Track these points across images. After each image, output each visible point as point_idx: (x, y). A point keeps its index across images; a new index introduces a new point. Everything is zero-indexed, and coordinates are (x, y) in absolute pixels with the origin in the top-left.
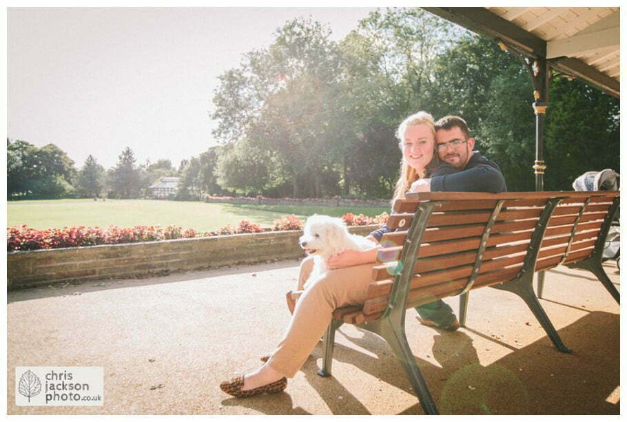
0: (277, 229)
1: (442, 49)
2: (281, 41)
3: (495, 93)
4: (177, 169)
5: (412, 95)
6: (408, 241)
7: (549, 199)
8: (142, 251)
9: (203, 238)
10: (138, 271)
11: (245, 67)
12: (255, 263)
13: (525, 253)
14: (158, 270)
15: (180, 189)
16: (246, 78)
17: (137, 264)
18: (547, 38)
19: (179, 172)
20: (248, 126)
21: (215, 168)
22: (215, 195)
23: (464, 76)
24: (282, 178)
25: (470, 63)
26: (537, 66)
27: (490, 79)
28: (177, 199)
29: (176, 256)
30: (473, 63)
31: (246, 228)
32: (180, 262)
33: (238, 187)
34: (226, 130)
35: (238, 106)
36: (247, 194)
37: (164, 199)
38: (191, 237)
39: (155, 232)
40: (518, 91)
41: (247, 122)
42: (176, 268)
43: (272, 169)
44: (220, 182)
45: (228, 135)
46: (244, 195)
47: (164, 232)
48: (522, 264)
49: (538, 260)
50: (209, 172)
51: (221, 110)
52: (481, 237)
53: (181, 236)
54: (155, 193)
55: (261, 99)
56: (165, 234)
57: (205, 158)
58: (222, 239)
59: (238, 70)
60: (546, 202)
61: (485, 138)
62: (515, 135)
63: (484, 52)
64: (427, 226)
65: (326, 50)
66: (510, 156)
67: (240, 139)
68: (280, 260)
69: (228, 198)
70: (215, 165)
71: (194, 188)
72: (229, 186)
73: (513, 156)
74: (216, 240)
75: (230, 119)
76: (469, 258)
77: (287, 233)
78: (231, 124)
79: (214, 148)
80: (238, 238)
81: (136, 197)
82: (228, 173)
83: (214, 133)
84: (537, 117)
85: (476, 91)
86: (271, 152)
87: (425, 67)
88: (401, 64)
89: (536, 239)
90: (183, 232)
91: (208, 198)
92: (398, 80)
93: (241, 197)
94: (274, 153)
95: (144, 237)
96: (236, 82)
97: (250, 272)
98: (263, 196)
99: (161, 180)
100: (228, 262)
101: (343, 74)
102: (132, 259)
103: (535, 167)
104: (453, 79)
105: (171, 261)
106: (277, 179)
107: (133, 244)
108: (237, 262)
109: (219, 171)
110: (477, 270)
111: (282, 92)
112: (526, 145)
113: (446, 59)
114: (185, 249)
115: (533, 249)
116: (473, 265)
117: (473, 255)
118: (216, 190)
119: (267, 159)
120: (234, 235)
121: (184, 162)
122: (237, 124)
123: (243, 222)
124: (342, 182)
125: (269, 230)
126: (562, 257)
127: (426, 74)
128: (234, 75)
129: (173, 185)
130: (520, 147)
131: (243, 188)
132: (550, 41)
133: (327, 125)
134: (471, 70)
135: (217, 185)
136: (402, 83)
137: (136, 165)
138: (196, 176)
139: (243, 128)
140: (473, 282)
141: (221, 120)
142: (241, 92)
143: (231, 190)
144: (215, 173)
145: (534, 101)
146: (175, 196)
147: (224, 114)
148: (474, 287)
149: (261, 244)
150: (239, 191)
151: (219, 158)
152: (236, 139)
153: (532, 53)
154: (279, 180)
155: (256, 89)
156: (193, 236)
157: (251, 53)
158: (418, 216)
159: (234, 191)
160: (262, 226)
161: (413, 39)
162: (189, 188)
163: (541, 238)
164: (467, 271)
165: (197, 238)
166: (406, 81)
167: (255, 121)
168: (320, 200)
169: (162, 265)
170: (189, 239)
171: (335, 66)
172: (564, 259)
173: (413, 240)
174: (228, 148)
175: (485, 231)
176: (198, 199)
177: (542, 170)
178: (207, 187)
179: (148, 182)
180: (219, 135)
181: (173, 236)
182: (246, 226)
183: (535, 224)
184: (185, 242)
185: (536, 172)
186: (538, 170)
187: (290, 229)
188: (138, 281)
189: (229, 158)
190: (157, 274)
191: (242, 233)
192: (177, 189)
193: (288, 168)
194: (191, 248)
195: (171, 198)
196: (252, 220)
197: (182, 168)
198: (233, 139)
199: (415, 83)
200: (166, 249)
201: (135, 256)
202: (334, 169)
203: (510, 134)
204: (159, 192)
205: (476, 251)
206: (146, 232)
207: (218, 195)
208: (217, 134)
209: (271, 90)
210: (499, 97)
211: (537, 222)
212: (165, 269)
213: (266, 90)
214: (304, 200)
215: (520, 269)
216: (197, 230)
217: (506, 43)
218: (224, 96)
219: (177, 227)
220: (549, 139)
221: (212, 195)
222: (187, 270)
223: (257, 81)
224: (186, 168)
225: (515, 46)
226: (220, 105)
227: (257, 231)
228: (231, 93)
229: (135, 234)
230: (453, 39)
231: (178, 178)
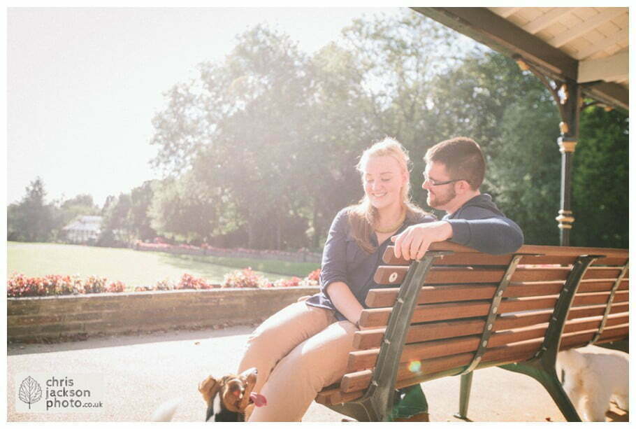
0: (228, 286)
1: (443, 68)
2: (242, 51)
3: (509, 126)
4: (101, 207)
5: (404, 124)
6: (400, 300)
7: (578, 258)
8: (53, 307)
9: (133, 293)
10: (47, 334)
11: (194, 81)
12: (198, 328)
13: (546, 325)
14: (72, 332)
15: (103, 233)
16: (195, 96)
17: (45, 324)
18: (579, 56)
19: (103, 211)
20: (194, 155)
21: (149, 207)
22: (147, 241)
23: (470, 103)
24: (234, 224)
25: (479, 87)
26: (566, 91)
27: (504, 107)
28: (100, 244)
29: (97, 316)
30: (482, 87)
31: (189, 283)
32: (102, 323)
33: (177, 232)
34: (165, 159)
35: (183, 129)
36: (188, 242)
37: (82, 243)
38: (118, 292)
39: (72, 284)
40: (538, 123)
41: (194, 150)
42: (97, 332)
43: (222, 212)
44: (155, 225)
45: (168, 166)
46: (185, 243)
47: (83, 284)
48: (542, 339)
49: (563, 335)
50: (142, 212)
51: (160, 134)
52: (490, 301)
53: (105, 290)
54: (71, 236)
55: (212, 122)
56: (85, 287)
57: (136, 194)
58: (158, 296)
59: (185, 84)
60: (575, 260)
61: (494, 181)
62: (534, 180)
63: (496, 73)
64: (425, 282)
65: (297, 63)
66: (526, 205)
67: (184, 171)
68: (230, 326)
69: (165, 246)
70: (150, 203)
71: (121, 232)
72: (168, 231)
73: (530, 205)
74: (151, 296)
75: (172, 145)
76: (475, 327)
77: (241, 292)
78: (173, 153)
79: (149, 182)
80: (179, 295)
81: (45, 239)
82: (166, 214)
83: (151, 162)
84: (564, 157)
85: (484, 122)
86: (223, 189)
87: (421, 90)
88: (391, 85)
89: (561, 309)
90: (107, 286)
91: (138, 244)
92: (386, 104)
93: (182, 246)
94: (226, 191)
95: (58, 289)
96: (182, 99)
97: (191, 339)
98: (210, 244)
99: (80, 220)
100: (164, 326)
101: (316, 95)
102: (40, 318)
103: (559, 218)
104: (456, 105)
105: (90, 322)
106: (228, 225)
107: (42, 298)
108: (175, 326)
109: (155, 212)
110: (485, 344)
111: (239, 114)
112: (547, 193)
113: (447, 81)
114: (109, 306)
115: (556, 321)
116: (479, 336)
117: (482, 324)
118: (149, 235)
119: (217, 198)
120: (174, 291)
121: (110, 199)
122: (181, 152)
123: (185, 275)
124: (311, 231)
125: (219, 286)
126: (595, 334)
127: (421, 98)
128: (180, 90)
129: (94, 226)
130: (539, 195)
131: (185, 234)
132: (583, 60)
133: (294, 157)
134: (479, 95)
135: (151, 229)
136: (391, 109)
137: (47, 200)
138: (125, 216)
139: (188, 158)
140: (479, 359)
141: (161, 147)
142: (187, 112)
143: (168, 235)
144: (149, 214)
145: (560, 136)
146: (97, 241)
147: (165, 139)
148: (480, 365)
149: (209, 304)
150: (179, 238)
151: (156, 194)
152: (179, 171)
153: (561, 76)
154: (231, 226)
155: (207, 110)
156: (120, 290)
157: (202, 64)
158: (413, 270)
159: (173, 238)
160: (209, 282)
161: (406, 55)
162: (115, 232)
163: (567, 308)
164: (473, 344)
165: (126, 293)
166: (396, 107)
167: (204, 149)
168: (283, 253)
169: (78, 327)
170: (116, 294)
171: (308, 84)
172: (597, 337)
173: (406, 300)
174: (169, 182)
175: (495, 294)
176: (124, 246)
177: (569, 224)
178: (138, 231)
179: (62, 221)
180: (158, 165)
181: (95, 290)
182: (189, 280)
183: (560, 289)
184: (110, 298)
185: (560, 226)
186: (564, 223)
187: (245, 286)
188: (45, 346)
189: (169, 194)
190: (71, 337)
191: (184, 288)
192: (99, 232)
193: (242, 211)
194: (117, 306)
195: (90, 243)
196: (196, 275)
197: (107, 205)
198: (174, 170)
199: (407, 110)
200: (86, 306)
201: (44, 314)
202: (301, 215)
203: (527, 178)
204: (75, 235)
205: (485, 318)
206: (61, 282)
207: (152, 242)
208: (154, 164)
209: (225, 111)
210: (514, 130)
211: (562, 286)
212: (81, 332)
213: (220, 111)
214: (262, 252)
215: (540, 345)
216: (126, 283)
217: (526, 61)
218: (165, 117)
219: (101, 278)
220: (578, 186)
221: (144, 241)
222: (110, 334)
223: (209, 99)
224: (112, 205)
225: (538, 65)
226: (160, 127)
227: (203, 287)
228: (175, 114)
229: (46, 285)
230: (458, 55)
231: (100, 218)
